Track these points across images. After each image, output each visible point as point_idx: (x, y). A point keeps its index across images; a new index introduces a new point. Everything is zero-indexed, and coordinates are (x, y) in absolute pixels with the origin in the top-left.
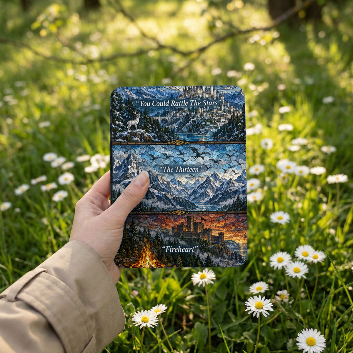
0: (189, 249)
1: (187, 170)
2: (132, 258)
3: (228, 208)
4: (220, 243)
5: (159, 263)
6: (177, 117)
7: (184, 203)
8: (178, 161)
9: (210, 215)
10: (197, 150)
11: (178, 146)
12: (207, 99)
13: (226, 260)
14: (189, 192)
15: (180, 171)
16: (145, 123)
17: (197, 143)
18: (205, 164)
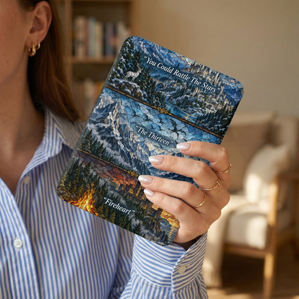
0: (126, 210)
1: (158, 139)
2: (74, 195)
4: (155, 217)
5: (94, 210)
6: (174, 87)
7: (141, 167)
8: (155, 127)
10: (176, 125)
11: (161, 113)
12: (208, 83)
13: (153, 235)
15: (152, 137)
17: (180, 119)
18: (177, 141)
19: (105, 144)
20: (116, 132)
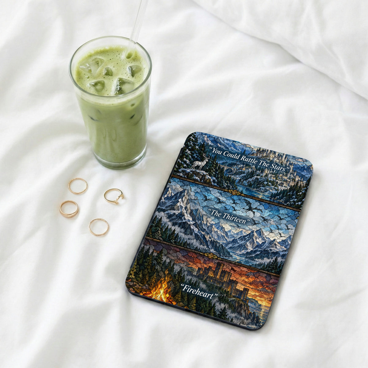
0: (207, 295)
1: (234, 219)
2: (146, 285)
3: (262, 267)
5: (171, 299)
6: (243, 171)
7: (219, 248)
8: (229, 209)
9: (241, 268)
10: (250, 204)
11: (234, 195)
12: (277, 164)
13: (242, 318)
14: (228, 240)
15: (227, 218)
16: (210, 167)
17: (253, 198)
18: (254, 219)
19: (177, 229)
20: (188, 217)
